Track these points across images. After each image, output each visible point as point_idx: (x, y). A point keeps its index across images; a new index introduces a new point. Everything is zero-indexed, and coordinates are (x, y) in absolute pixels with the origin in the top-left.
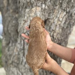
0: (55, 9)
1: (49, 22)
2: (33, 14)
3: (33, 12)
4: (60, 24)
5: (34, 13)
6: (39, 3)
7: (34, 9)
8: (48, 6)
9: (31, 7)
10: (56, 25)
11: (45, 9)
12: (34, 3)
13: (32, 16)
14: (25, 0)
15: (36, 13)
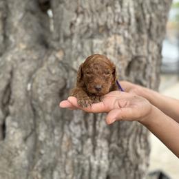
0: (143, 39)
1: (140, 62)
2: (111, 50)
3: (111, 44)
5: (113, 47)
6: (119, 29)
7: (111, 39)
9: (105, 35)
11: (129, 41)
12: (112, 27)
13: (110, 54)
14: (92, 22)
15: (117, 47)
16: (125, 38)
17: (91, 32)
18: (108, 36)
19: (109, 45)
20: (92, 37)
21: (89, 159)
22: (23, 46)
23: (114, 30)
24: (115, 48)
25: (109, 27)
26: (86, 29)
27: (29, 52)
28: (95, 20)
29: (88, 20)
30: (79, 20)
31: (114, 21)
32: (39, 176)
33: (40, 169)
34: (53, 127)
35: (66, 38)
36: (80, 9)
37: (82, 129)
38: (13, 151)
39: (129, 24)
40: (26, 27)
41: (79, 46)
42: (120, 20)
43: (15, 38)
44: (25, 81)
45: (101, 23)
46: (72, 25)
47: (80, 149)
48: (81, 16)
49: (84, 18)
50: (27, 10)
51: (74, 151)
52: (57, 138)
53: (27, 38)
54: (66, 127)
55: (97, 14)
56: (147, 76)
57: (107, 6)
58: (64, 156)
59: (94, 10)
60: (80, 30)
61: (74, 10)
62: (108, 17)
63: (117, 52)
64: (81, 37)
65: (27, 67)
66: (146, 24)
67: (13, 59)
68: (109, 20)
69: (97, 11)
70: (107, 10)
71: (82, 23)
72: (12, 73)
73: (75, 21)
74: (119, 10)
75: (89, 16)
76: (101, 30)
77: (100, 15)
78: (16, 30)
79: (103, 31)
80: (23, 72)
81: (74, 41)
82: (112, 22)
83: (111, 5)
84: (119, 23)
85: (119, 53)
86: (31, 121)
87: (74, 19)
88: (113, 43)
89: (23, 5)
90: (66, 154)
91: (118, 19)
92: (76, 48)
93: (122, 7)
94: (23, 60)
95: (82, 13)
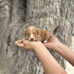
0: (63, 19)
1: (60, 29)
2: (47, 23)
4: (68, 31)
5: (48, 21)
6: (52, 14)
7: (48, 19)
8: (58, 17)
9: (45, 17)
10: (66, 32)
11: (56, 19)
12: (48, 14)
13: (47, 25)
14: (40, 12)
15: (50, 22)
16: (54, 18)
17: (39, 16)
18: (47, 17)
19: (47, 21)
20: (40, 18)
21: (36, 66)
22: (16, 21)
23: (49, 15)
24: (49, 22)
25: (47, 14)
26: (37, 14)
27: (18, 23)
28: (41, 11)
29: (38, 11)
30: (35, 11)
31: (49, 11)
32: (17, 69)
33: (17, 67)
34: (23, 51)
35: (30, 18)
36: (36, 7)
37: (34, 54)
38: (9, 59)
39: (56, 12)
40: (18, 14)
41: (35, 21)
42: (52, 11)
43: (14, 18)
44: (15, 34)
45: (43, 12)
46: (33, 13)
47: (32, 61)
48: (36, 9)
49: (37, 10)
50: (19, 8)
51: (30, 62)
52: (24, 56)
53: (18, 18)
54: (28, 52)
55: (42, 8)
56: (63, 35)
57: (46, 5)
58: (26, 63)
59: (41, 7)
60: (35, 15)
61: (33, 7)
62: (46, 10)
63: (49, 24)
64: (36, 18)
65: (16, 28)
66: (65, 13)
67: (12, 26)
68: (47, 11)
69: (42, 7)
70: (46, 7)
71: (36, 12)
72: (11, 31)
73: (34, 11)
74: (51, 7)
75: (39, 9)
76: (43, 15)
77: (43, 9)
78: (14, 15)
79: (44, 15)
80: (15, 30)
81: (33, 19)
82: (48, 12)
83: (48, 5)
84: (51, 12)
85: (51, 24)
86: (16, 49)
87: (33, 10)
88: (48, 20)
89: (18, 6)
90: (27, 62)
91: (51, 10)
92: (34, 22)
93: (53, 5)
94: (16, 26)
95: (37, 8)
